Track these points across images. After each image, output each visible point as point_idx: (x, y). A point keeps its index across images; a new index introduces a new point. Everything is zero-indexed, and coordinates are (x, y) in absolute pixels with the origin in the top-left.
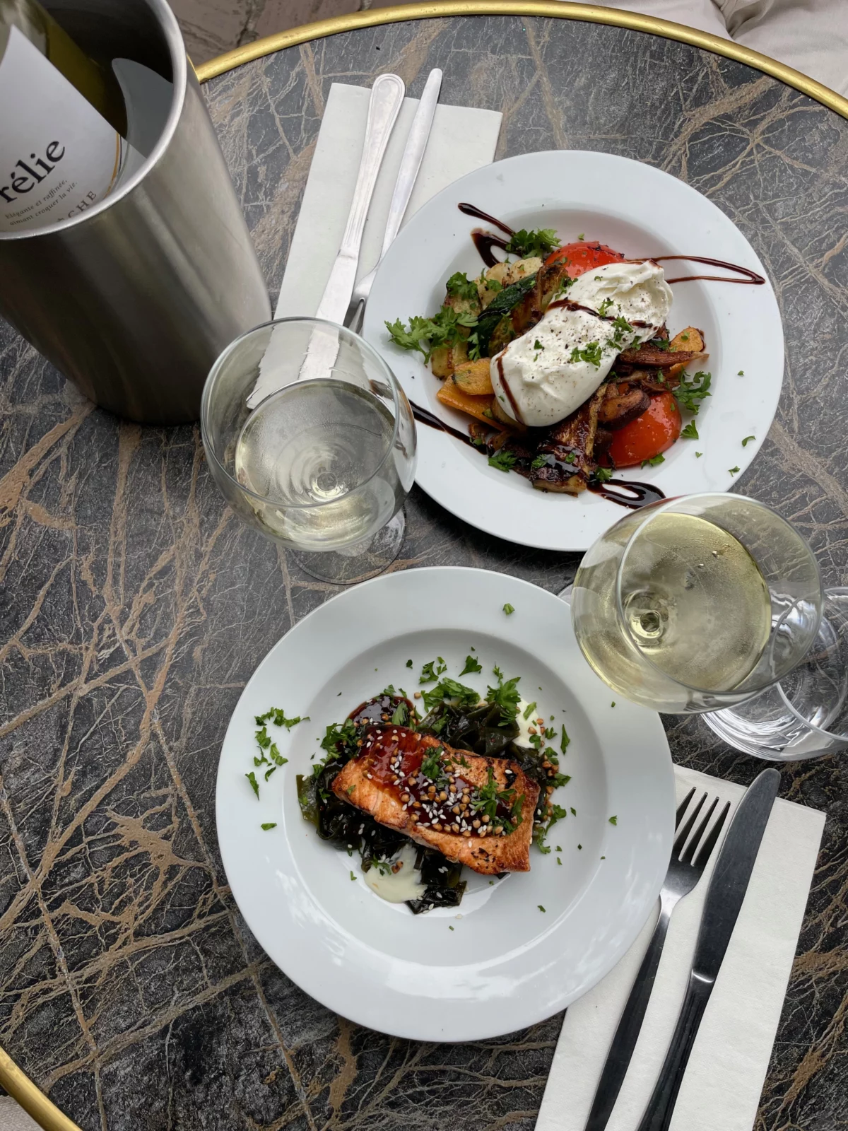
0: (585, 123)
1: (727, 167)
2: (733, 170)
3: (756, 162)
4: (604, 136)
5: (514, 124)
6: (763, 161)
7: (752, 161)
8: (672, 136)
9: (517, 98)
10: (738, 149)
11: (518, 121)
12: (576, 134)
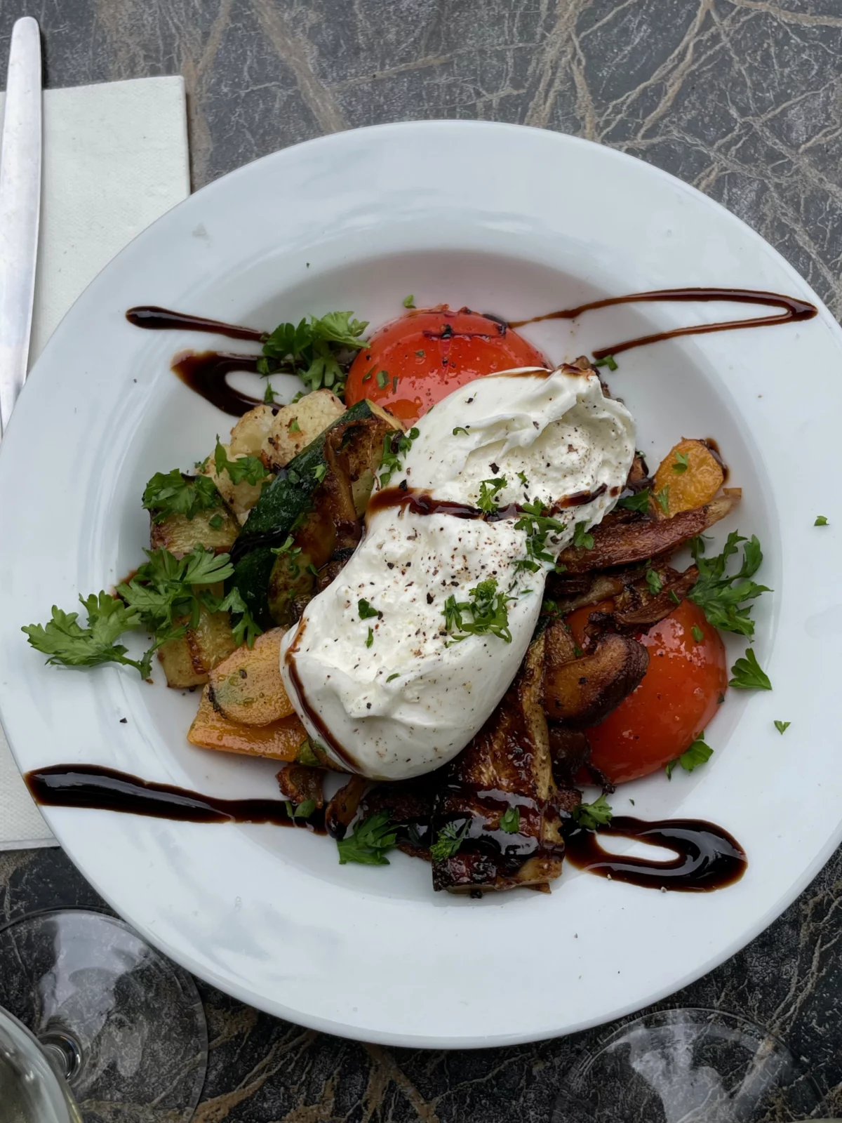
0: (358, 50)
1: (669, 64)
2: (682, 66)
3: (723, 37)
4: (402, 67)
5: (214, 90)
6: (737, 32)
7: (715, 39)
8: (539, 30)
9: (206, 35)
10: (679, 21)
11: (219, 82)
12: (345, 77)
